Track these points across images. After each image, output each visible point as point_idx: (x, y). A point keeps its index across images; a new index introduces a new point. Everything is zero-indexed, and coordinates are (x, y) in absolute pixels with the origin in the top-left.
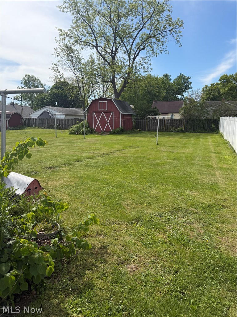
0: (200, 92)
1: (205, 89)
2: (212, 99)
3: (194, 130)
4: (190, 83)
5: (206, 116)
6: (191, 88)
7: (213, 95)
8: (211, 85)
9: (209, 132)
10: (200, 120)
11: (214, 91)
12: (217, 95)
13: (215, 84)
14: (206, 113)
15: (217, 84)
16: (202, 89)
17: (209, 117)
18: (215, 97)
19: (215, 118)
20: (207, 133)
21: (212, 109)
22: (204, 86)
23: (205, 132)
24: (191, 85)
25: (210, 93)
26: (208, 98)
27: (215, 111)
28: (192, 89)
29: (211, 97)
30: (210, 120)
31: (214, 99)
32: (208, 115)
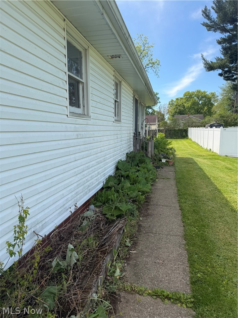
0: (167, 106)
1: (171, 104)
2: (179, 113)
3: (171, 137)
4: (159, 98)
5: (178, 127)
6: (160, 102)
7: (179, 109)
8: (176, 99)
9: (181, 138)
10: (175, 130)
11: (179, 106)
12: (182, 110)
13: (179, 99)
14: (178, 125)
15: (181, 99)
16: (168, 103)
17: (181, 128)
18: (180, 111)
19: (185, 128)
20: (180, 139)
21: (183, 123)
22: (170, 101)
23: (179, 139)
24: (159, 100)
25: (177, 108)
26: (176, 112)
27: (184, 124)
28: (160, 104)
29: (178, 111)
30: (182, 130)
31: (181, 113)
32: (180, 127)
